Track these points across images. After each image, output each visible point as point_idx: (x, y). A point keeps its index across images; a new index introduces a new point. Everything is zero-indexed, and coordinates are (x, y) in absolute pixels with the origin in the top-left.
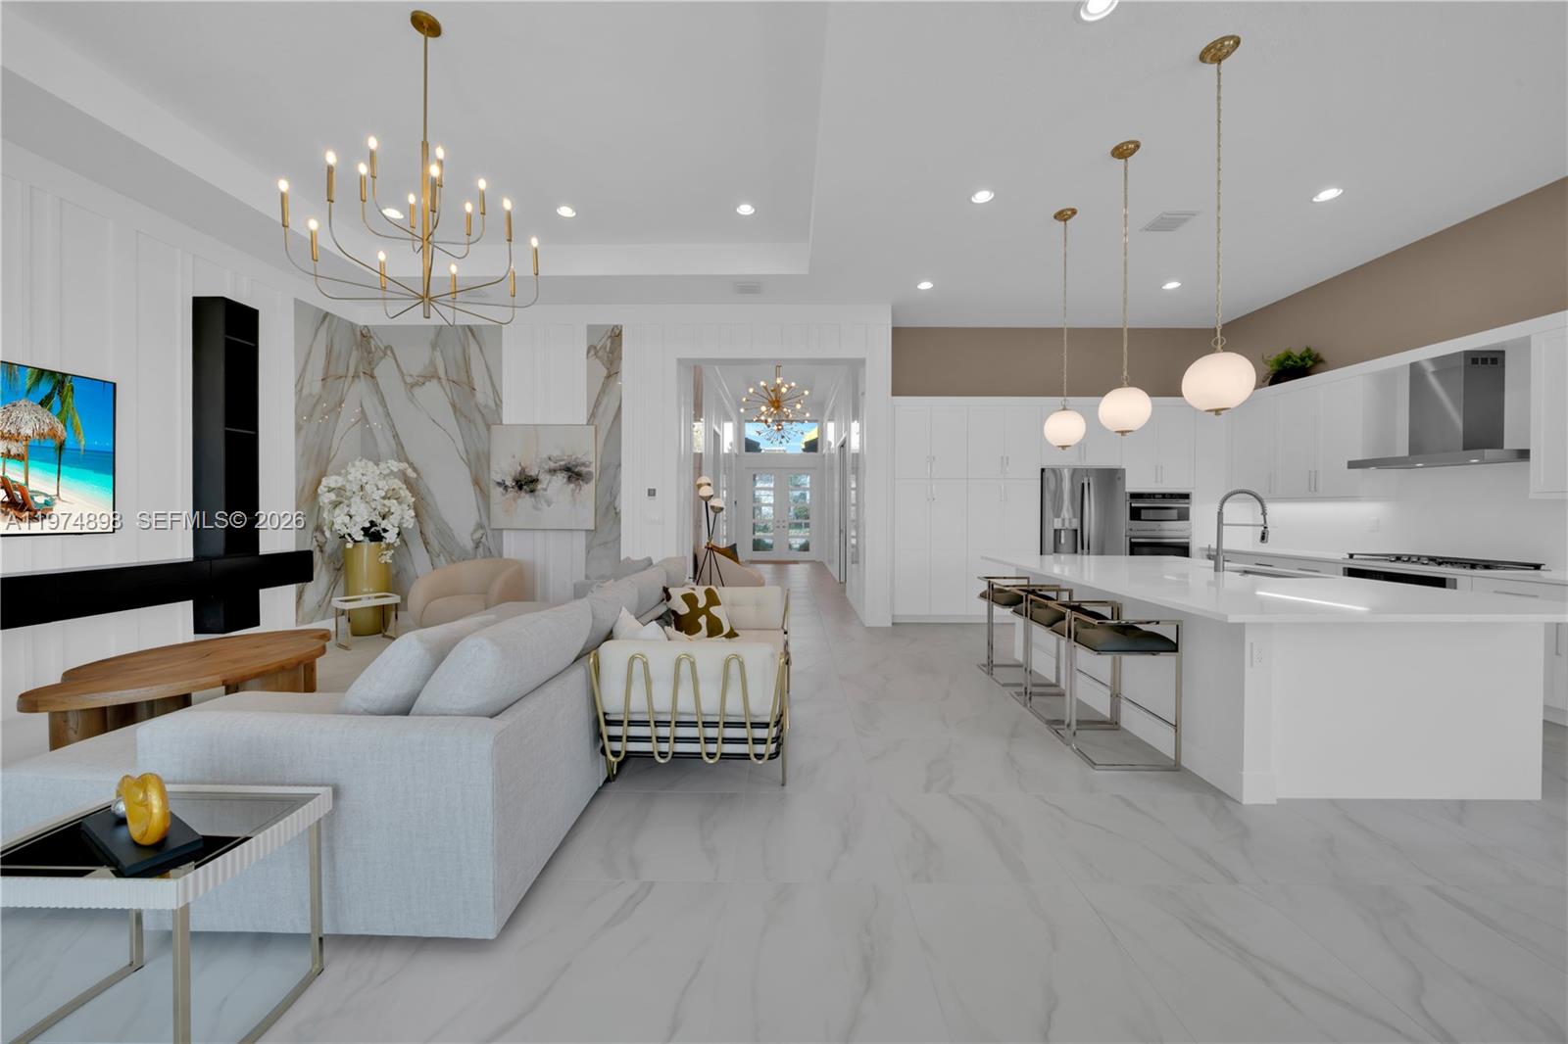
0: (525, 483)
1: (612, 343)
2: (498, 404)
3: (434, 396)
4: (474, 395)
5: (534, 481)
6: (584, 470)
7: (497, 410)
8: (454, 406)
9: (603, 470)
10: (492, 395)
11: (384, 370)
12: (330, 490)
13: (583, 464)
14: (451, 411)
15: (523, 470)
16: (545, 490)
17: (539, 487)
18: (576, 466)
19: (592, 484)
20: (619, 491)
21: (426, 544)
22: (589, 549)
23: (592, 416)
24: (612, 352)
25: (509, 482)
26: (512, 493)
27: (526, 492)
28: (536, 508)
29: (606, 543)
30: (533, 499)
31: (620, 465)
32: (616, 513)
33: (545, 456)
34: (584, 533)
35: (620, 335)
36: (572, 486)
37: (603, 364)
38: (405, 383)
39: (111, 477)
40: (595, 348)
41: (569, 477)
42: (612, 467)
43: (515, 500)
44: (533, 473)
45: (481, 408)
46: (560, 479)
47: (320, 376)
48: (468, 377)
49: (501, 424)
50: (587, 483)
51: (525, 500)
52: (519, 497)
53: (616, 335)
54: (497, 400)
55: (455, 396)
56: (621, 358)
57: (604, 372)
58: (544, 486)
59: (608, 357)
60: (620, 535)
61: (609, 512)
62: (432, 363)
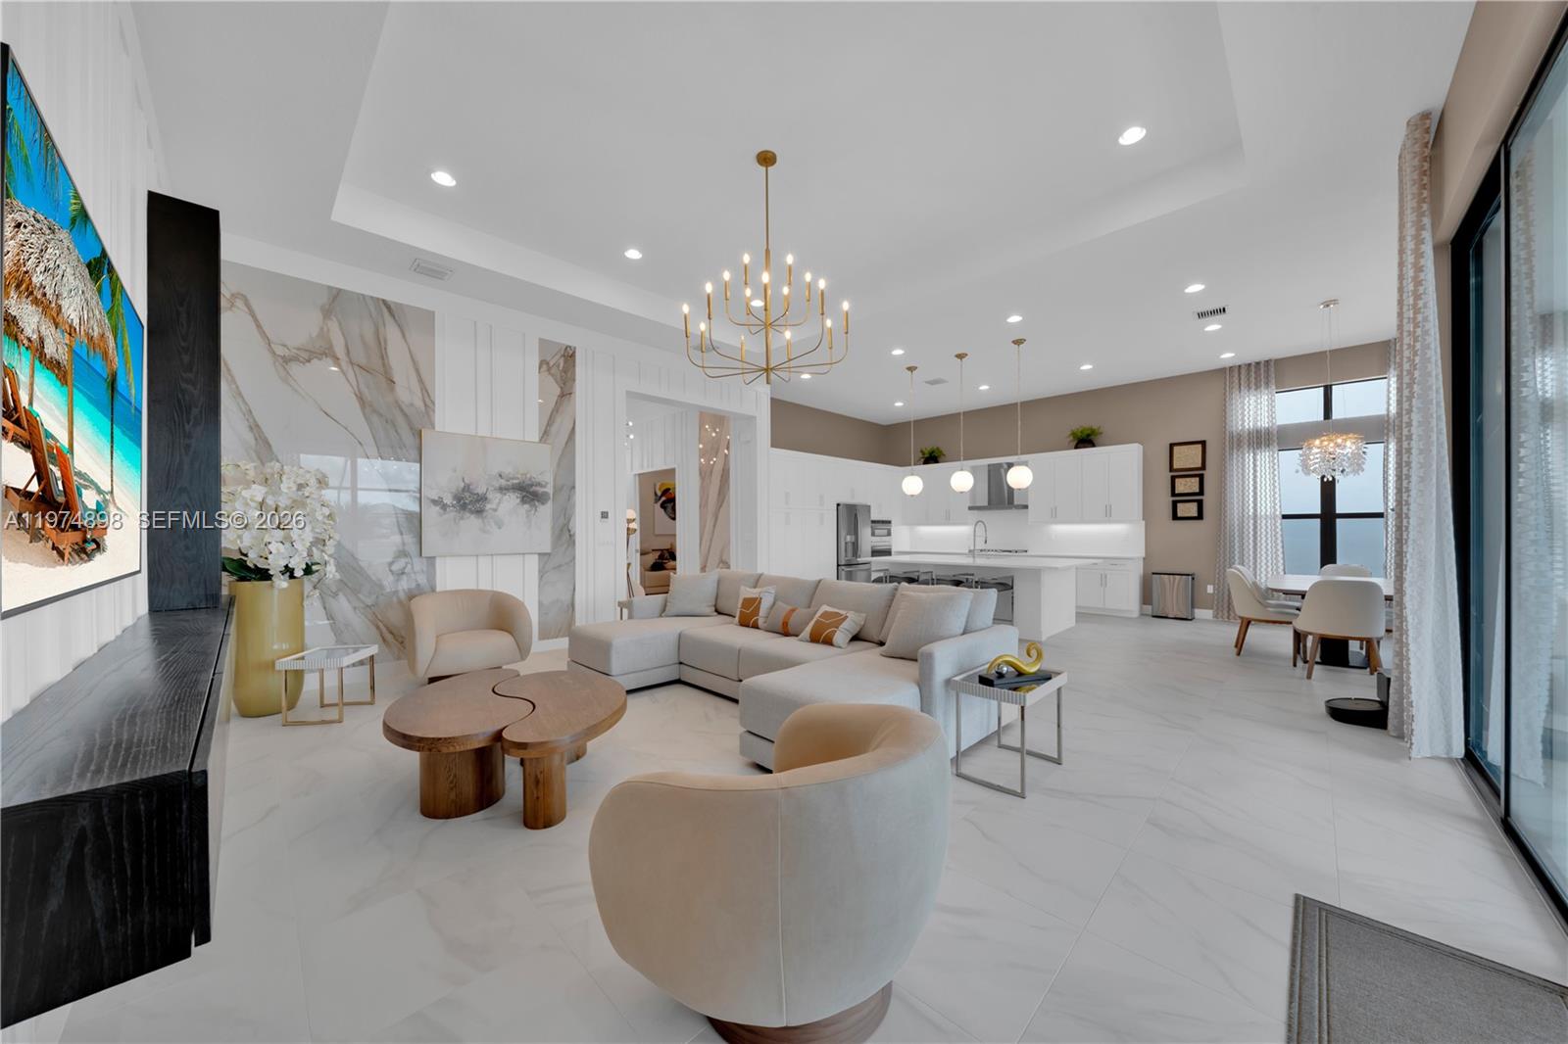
0: (469, 502)
1: (565, 362)
2: (429, 405)
4: (392, 390)
5: (483, 499)
6: (540, 490)
7: (427, 413)
8: (361, 398)
9: (557, 490)
10: (420, 395)
13: (539, 484)
14: (357, 405)
16: (495, 510)
17: (488, 506)
18: (532, 485)
20: (573, 513)
22: (542, 574)
23: (545, 435)
24: (565, 371)
25: (448, 500)
26: (451, 514)
27: (472, 512)
29: (560, 566)
30: (480, 521)
31: (574, 487)
32: (570, 536)
33: (495, 472)
34: (536, 556)
35: (573, 356)
36: (527, 506)
37: (557, 382)
38: (274, 353)
40: (548, 364)
41: (523, 497)
42: (566, 488)
44: (481, 490)
45: (404, 407)
48: (384, 365)
50: (543, 504)
51: (471, 522)
52: (462, 518)
53: (569, 356)
54: (427, 400)
55: (362, 386)
56: (574, 380)
57: (558, 391)
58: (494, 506)
59: (561, 377)
60: (574, 558)
62: (323, 334)
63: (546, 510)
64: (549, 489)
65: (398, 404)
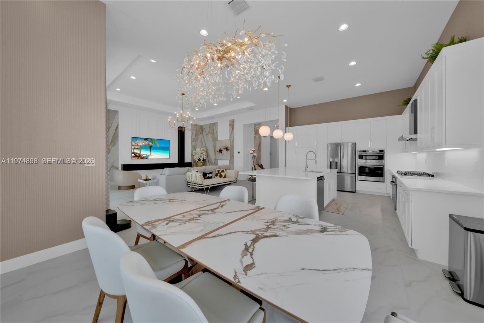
0: (221, 151)
3: (210, 136)
9: (232, 148)
11: (204, 132)
12: (194, 153)
15: (220, 149)
17: (222, 152)
19: (230, 151)
21: (209, 162)
23: (230, 137)
25: (219, 151)
28: (222, 156)
36: (227, 151)
39: (169, 151)
43: (219, 154)
44: (221, 149)
46: (225, 150)
47: (195, 135)
49: (218, 140)
51: (221, 154)
61: (232, 157)
62: (209, 131)
63: (229, 152)
64: (230, 148)
65: (215, 137)
